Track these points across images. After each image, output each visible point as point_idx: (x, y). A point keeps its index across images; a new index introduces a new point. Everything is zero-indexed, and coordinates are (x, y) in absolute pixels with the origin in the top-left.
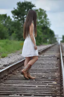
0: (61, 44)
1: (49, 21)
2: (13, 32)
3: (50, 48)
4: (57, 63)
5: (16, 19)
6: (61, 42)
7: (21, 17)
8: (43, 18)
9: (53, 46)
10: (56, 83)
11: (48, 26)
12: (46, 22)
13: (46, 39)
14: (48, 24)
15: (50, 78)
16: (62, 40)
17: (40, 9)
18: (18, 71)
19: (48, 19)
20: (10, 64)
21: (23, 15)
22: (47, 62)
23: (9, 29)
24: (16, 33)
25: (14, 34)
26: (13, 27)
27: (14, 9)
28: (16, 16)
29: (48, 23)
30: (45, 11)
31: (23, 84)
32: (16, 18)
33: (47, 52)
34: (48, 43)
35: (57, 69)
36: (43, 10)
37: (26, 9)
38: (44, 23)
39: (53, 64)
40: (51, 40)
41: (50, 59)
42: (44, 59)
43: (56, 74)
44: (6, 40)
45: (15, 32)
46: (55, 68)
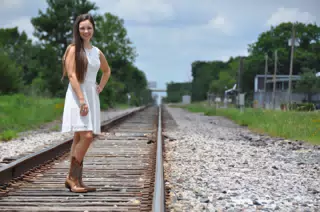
0: (162, 106)
1: (130, 46)
2: (35, 74)
3: (132, 115)
4: (146, 153)
5: (43, 41)
6: (165, 100)
7: (56, 36)
8: (114, 39)
9: (140, 111)
10: (137, 202)
11: (129, 60)
12: (124, 49)
14: (128, 54)
15: (124, 191)
16: (165, 94)
17: (109, 16)
18: (42, 172)
19: (129, 42)
21: (64, 30)
22: (122, 151)
23: (25, 68)
24: (43, 77)
25: (38, 80)
26: (36, 62)
27: (40, 12)
28: (45, 33)
29: (128, 51)
30: (122, 21)
31: (52, 206)
32: (43, 37)
33: (125, 125)
34: (129, 102)
35: (145, 168)
36: (116, 18)
37: (70, 15)
38: (119, 51)
39: (136, 156)
40: (137, 95)
41: (129, 142)
42: (114, 142)
43: (141, 179)
44: (17, 96)
45: (41, 74)
46: (141, 164)
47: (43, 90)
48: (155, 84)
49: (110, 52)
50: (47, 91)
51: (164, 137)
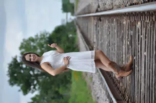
0: (76, 16)
1: (39, 34)
2: (57, 92)
3: (82, 33)
4: (107, 22)
5: (37, 87)
6: (73, 14)
7: (34, 80)
8: (35, 44)
9: (79, 27)
10: (139, 23)
11: (48, 36)
12: (41, 39)
13: (68, 38)
14: (44, 36)
15: (132, 32)
16: (69, 14)
17: (21, 48)
18: (119, 83)
19: (37, 36)
20: (109, 97)
22: (105, 36)
23: (53, 98)
24: (59, 88)
25: (61, 91)
26: (49, 92)
27: (19, 91)
28: (32, 87)
29: (43, 36)
30: (24, 40)
31: (141, 75)
32: (34, 88)
33: (89, 36)
34: (74, 36)
35: (117, 21)
36: (22, 44)
37: (20, 73)
38: (43, 41)
39: (109, 28)
40: (70, 31)
41: (100, 33)
42: (100, 42)
43: (124, 23)
45: (57, 89)
46: (115, 24)
47: (67, 88)
48: (63, 20)
49: (43, 47)
50: (68, 85)
51: (97, 11)
